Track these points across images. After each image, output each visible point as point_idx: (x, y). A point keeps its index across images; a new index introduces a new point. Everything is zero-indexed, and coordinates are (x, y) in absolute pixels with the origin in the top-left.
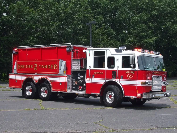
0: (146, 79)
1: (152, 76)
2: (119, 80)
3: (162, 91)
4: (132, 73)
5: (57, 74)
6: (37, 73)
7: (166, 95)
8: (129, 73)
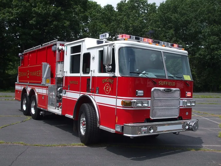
0: (134, 95)
1: (153, 89)
2: (95, 95)
3: (180, 118)
4: (110, 83)
5: (40, 83)
6: (29, 82)
7: (187, 127)
8: (107, 83)
